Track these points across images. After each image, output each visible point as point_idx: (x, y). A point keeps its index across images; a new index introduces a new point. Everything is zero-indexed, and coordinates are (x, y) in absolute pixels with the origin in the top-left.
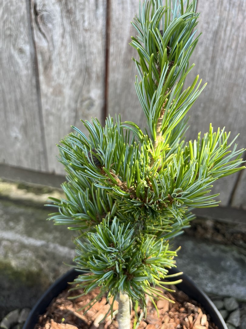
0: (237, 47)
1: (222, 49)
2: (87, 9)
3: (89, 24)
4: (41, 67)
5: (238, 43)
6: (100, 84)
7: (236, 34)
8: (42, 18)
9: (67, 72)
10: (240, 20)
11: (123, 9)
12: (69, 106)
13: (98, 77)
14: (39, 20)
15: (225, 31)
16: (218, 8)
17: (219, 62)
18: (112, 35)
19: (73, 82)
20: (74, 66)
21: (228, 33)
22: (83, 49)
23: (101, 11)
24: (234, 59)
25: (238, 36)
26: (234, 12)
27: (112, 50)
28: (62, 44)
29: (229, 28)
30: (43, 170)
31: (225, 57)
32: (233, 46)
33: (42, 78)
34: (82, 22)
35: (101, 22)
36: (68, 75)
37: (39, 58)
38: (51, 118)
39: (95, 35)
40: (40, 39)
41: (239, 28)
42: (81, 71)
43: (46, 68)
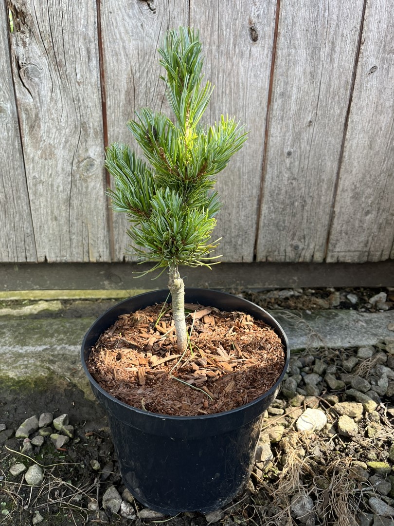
0: (230, 92)
1: (218, 96)
2: (78, 61)
3: (82, 76)
4: (25, 127)
5: (231, 88)
6: (100, 141)
7: (228, 80)
8: (26, 72)
9: (59, 130)
10: (229, 67)
11: (117, 61)
12: (63, 169)
13: (96, 133)
14: (22, 74)
15: (218, 78)
16: (208, 56)
17: (217, 108)
18: (108, 87)
19: (66, 142)
20: (66, 122)
21: (221, 80)
22: (76, 103)
23: (94, 63)
24: (230, 103)
25: (230, 82)
26: (223, 60)
27: (108, 103)
28: (51, 98)
29: (220, 75)
30: (31, 259)
31: (222, 102)
32: (227, 92)
33: (26, 139)
34: (74, 74)
35: (96, 74)
36: (60, 133)
37: (23, 116)
38: (40, 188)
39: (89, 87)
40: (24, 95)
41: (229, 74)
42: (76, 127)
43: (32, 127)
